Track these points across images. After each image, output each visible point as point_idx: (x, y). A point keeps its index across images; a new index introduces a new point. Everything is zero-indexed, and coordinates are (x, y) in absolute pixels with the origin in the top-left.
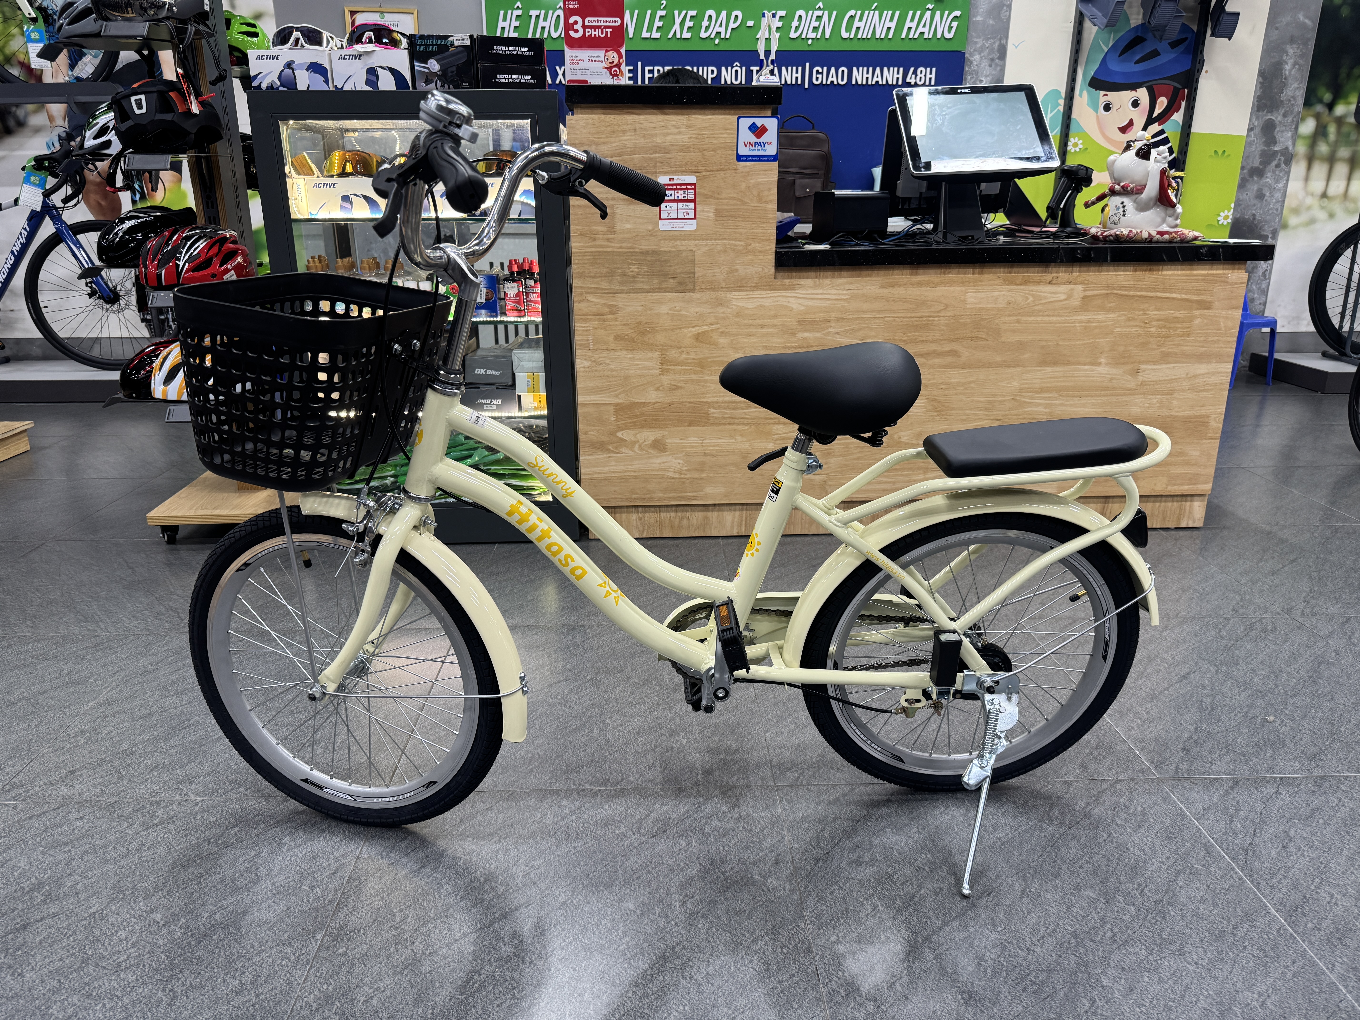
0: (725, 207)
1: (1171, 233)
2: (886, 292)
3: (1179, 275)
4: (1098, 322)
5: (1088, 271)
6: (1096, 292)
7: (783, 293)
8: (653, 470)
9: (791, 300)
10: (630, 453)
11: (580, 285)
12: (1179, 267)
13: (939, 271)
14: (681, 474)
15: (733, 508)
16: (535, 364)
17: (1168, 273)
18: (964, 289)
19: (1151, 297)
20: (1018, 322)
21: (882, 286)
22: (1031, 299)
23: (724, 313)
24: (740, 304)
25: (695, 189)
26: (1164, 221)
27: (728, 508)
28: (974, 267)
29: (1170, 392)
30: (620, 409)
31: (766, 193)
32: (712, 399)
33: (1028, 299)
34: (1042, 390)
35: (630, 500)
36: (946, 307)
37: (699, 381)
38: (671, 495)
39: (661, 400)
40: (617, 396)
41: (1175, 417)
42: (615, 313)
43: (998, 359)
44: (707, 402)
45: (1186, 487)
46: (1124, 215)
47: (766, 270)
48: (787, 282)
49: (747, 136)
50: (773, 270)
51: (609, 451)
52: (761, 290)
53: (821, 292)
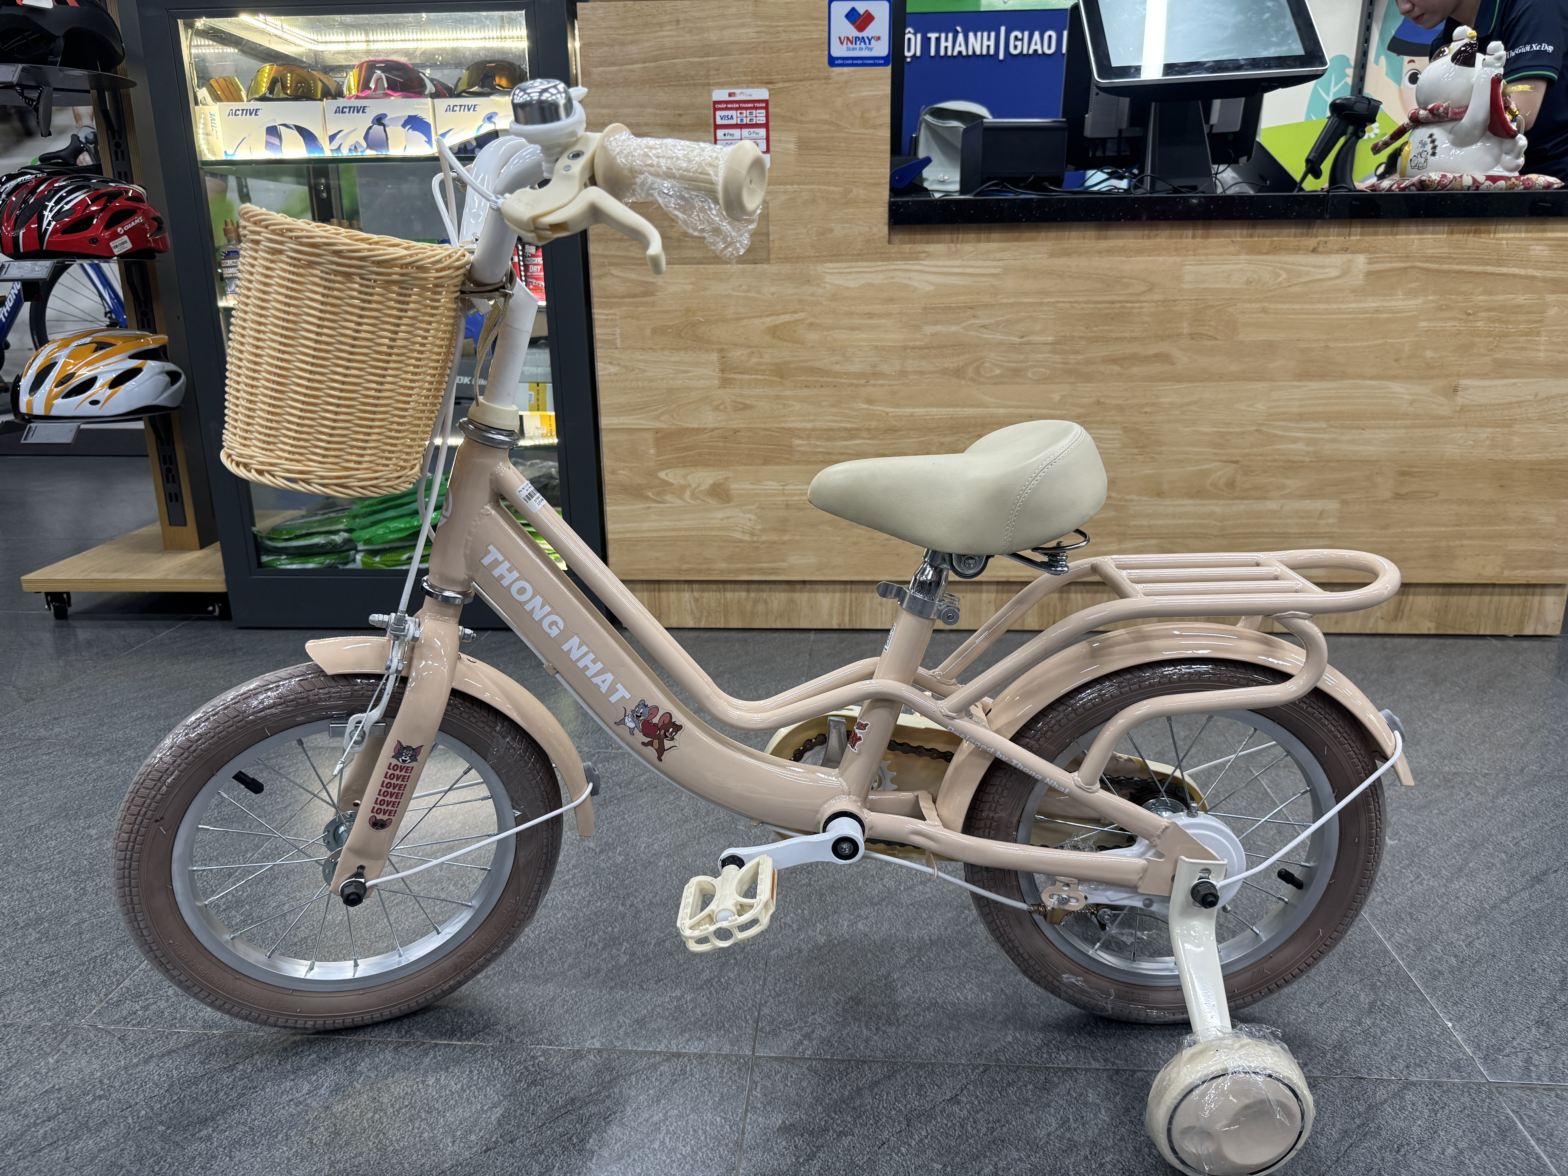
0: (813, 135)
1: (1509, 178)
2: (1059, 263)
3: (1523, 239)
4: (1392, 312)
5: (1376, 234)
6: (1387, 266)
7: (901, 265)
8: (712, 529)
9: (912, 275)
10: (678, 502)
11: (600, 252)
12: (1524, 227)
13: (1140, 233)
14: (752, 534)
15: (831, 587)
16: (540, 370)
17: (1505, 235)
18: (1179, 259)
19: (1478, 273)
20: (1264, 310)
21: (1052, 255)
22: (1284, 275)
23: (813, 295)
24: (837, 282)
25: (766, 108)
26: (1497, 161)
27: (823, 587)
28: (1195, 227)
29: (1508, 423)
30: (662, 437)
31: (874, 113)
32: (798, 425)
33: (1279, 276)
34: (1301, 417)
35: (679, 571)
36: (1151, 288)
37: (778, 397)
38: (739, 566)
39: (722, 424)
40: (657, 418)
41: (1517, 462)
42: (652, 294)
43: (1234, 367)
44: (790, 429)
45: (1533, 572)
46: (1434, 154)
47: (875, 230)
48: (907, 247)
49: (843, 28)
50: (885, 230)
51: (647, 498)
52: (867, 260)
53: (958, 263)
